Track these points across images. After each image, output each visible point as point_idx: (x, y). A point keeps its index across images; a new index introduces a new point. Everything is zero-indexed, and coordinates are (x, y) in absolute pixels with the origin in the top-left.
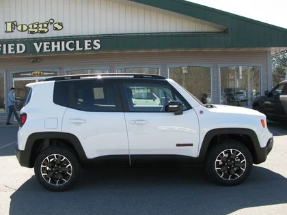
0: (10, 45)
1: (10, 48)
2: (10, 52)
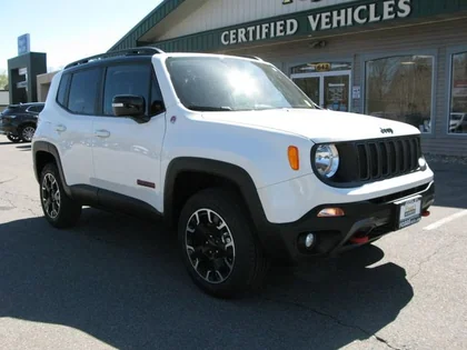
0: (278, 23)
1: (279, 28)
2: (278, 34)
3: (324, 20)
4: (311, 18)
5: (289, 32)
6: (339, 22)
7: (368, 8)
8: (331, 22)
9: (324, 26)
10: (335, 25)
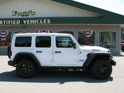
1: (14, 22)
3: (28, 22)
4: (24, 21)
5: (17, 23)
6: (32, 23)
7: (40, 20)
8: (30, 22)
9: (28, 23)
10: (31, 23)
